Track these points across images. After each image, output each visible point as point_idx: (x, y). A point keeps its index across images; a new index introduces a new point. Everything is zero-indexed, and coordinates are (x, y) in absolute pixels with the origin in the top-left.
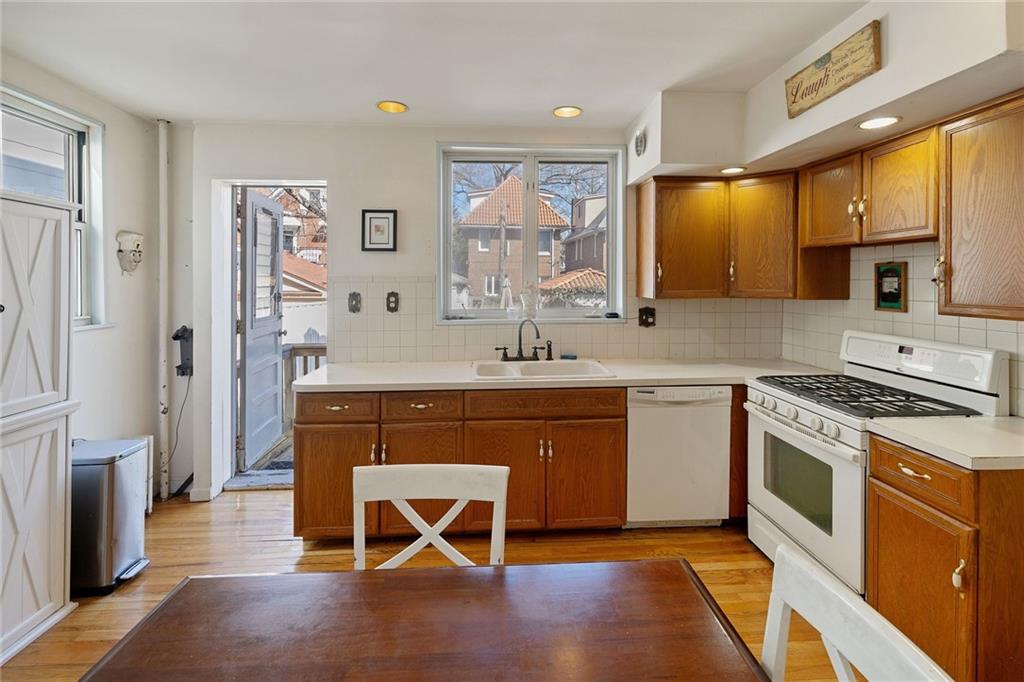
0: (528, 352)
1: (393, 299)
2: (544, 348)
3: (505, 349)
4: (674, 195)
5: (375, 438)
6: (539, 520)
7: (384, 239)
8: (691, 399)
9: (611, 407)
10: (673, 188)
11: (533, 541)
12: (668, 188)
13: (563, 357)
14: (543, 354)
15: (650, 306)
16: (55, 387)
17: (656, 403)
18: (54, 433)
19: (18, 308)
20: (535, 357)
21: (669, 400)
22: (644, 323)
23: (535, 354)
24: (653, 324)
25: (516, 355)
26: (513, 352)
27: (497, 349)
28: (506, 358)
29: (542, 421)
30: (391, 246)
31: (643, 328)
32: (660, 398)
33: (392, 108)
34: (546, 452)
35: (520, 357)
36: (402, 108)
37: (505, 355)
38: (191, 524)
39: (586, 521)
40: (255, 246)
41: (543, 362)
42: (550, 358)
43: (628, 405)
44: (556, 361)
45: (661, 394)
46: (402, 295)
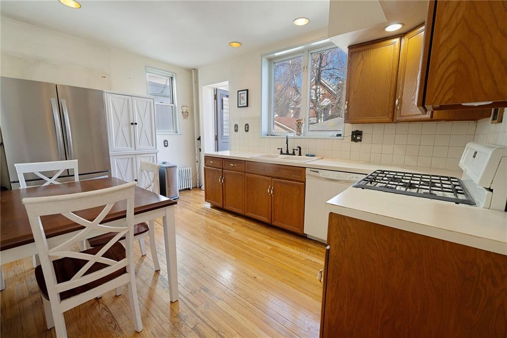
0: (291, 152)
1: (247, 127)
2: (297, 150)
3: (281, 149)
4: (360, 55)
5: (221, 174)
6: (268, 219)
7: (244, 102)
8: (340, 179)
9: (299, 176)
10: (359, 52)
11: (268, 228)
12: (356, 52)
13: (307, 155)
14: (297, 152)
15: (359, 130)
16: (153, 145)
17: (319, 177)
18: (153, 157)
19: (141, 124)
20: (294, 154)
21: (327, 177)
22: (354, 140)
23: (294, 152)
24: (360, 140)
25: (292, 153)
26: (284, 151)
27: (278, 149)
28: (282, 153)
29: (270, 178)
30: (246, 105)
31: (354, 143)
32: (321, 175)
33: (235, 45)
34: (270, 191)
35: (288, 153)
36: (240, 45)
37: (281, 152)
38: (197, 194)
39: (286, 226)
40: (223, 109)
41: (297, 156)
42: (300, 154)
43: (306, 177)
44: (303, 156)
45: (322, 174)
46: (249, 125)
